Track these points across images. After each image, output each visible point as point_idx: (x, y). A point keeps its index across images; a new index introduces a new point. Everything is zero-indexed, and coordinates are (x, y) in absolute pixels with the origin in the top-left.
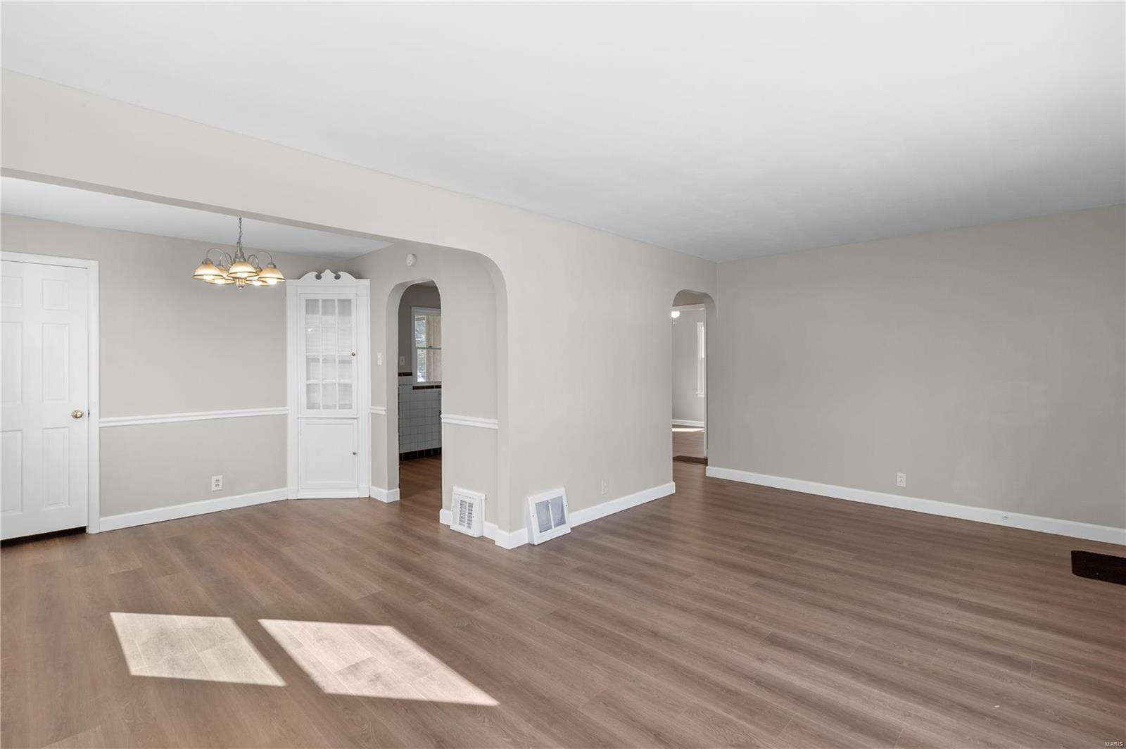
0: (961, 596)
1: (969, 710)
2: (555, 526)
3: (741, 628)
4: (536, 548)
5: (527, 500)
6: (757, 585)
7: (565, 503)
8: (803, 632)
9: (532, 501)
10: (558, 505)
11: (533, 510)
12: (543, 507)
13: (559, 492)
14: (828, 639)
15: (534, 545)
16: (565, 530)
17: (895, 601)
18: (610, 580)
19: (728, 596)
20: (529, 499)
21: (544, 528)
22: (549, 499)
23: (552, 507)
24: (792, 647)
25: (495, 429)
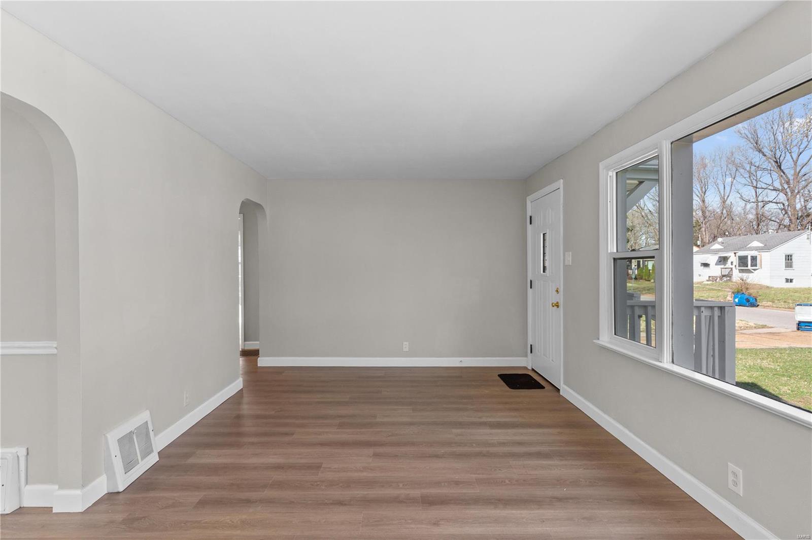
0: (484, 420)
1: (560, 499)
2: (142, 459)
3: (397, 501)
4: (121, 497)
5: (106, 438)
6: (376, 455)
7: (151, 427)
8: (438, 484)
9: (113, 437)
10: (143, 432)
11: (115, 449)
12: (126, 441)
13: (144, 416)
14: (457, 483)
15: (118, 493)
16: (153, 459)
17: (460, 435)
18: (248, 502)
19: (365, 474)
20: (109, 436)
21: (128, 466)
22: (132, 429)
23: (137, 438)
24: (442, 501)
25: (53, 355)
